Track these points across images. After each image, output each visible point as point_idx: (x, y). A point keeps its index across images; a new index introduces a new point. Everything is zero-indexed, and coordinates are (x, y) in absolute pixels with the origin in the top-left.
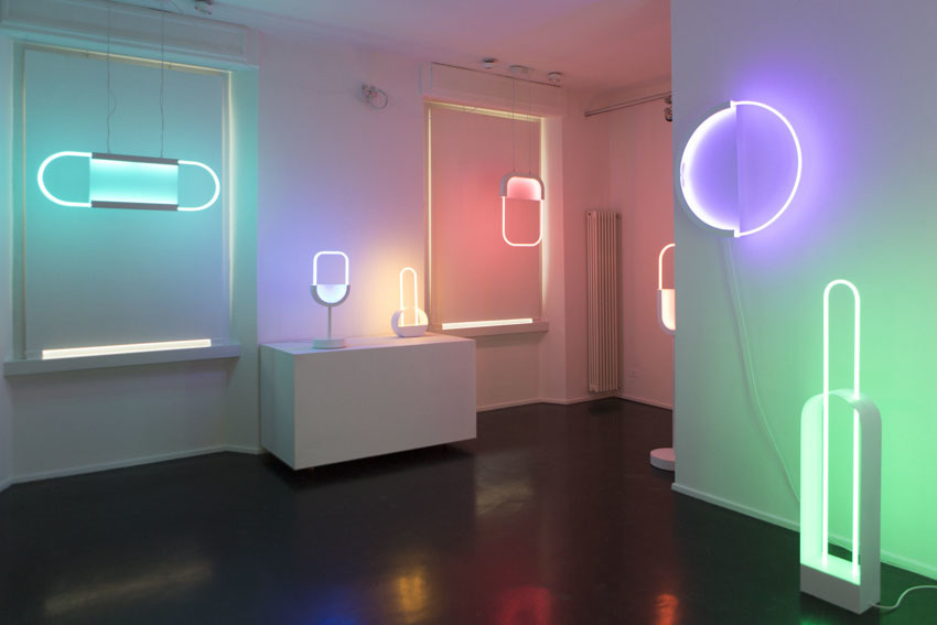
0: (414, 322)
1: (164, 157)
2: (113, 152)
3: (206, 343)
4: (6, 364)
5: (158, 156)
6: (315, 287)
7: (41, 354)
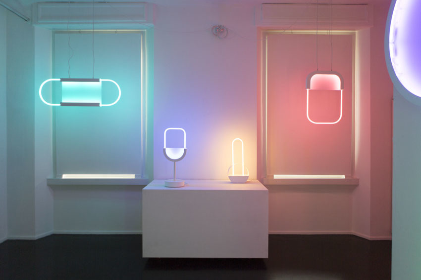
0: (242, 174)
1: (95, 78)
2: (71, 77)
3: (132, 176)
4: (48, 180)
5: (91, 78)
6: (165, 149)
7: (61, 176)
